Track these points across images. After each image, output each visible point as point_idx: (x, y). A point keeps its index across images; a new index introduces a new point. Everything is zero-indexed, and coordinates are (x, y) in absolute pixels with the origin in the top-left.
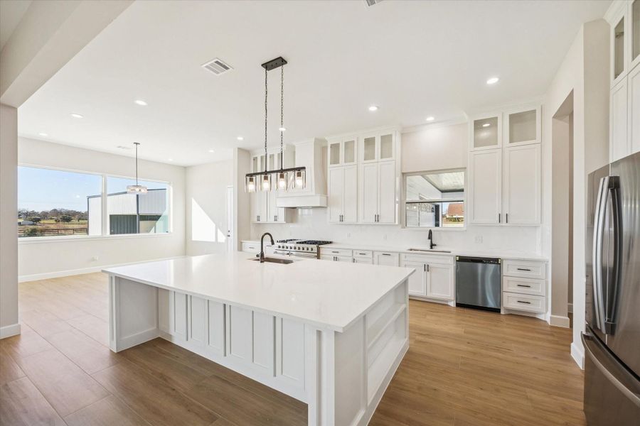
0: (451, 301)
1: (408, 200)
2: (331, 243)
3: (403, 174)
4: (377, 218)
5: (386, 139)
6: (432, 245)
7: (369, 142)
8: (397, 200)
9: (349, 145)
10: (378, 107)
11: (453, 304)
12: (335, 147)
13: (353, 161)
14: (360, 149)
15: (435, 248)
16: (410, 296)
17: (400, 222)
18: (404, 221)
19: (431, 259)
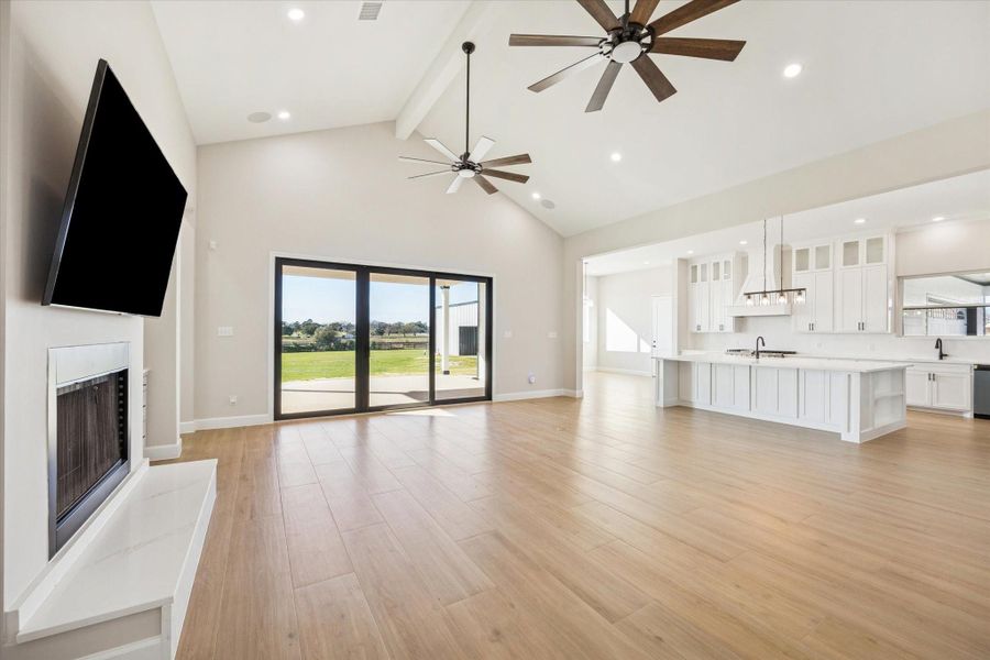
0: (967, 411)
1: (906, 305)
2: (794, 353)
3: (898, 277)
4: (862, 326)
5: (875, 243)
6: (942, 356)
7: (850, 247)
8: (890, 305)
9: (820, 250)
10: (867, 220)
11: (969, 415)
12: (803, 253)
13: (828, 267)
14: (838, 254)
15: (945, 360)
16: (908, 407)
17: (895, 330)
18: (899, 329)
19: (941, 368)
